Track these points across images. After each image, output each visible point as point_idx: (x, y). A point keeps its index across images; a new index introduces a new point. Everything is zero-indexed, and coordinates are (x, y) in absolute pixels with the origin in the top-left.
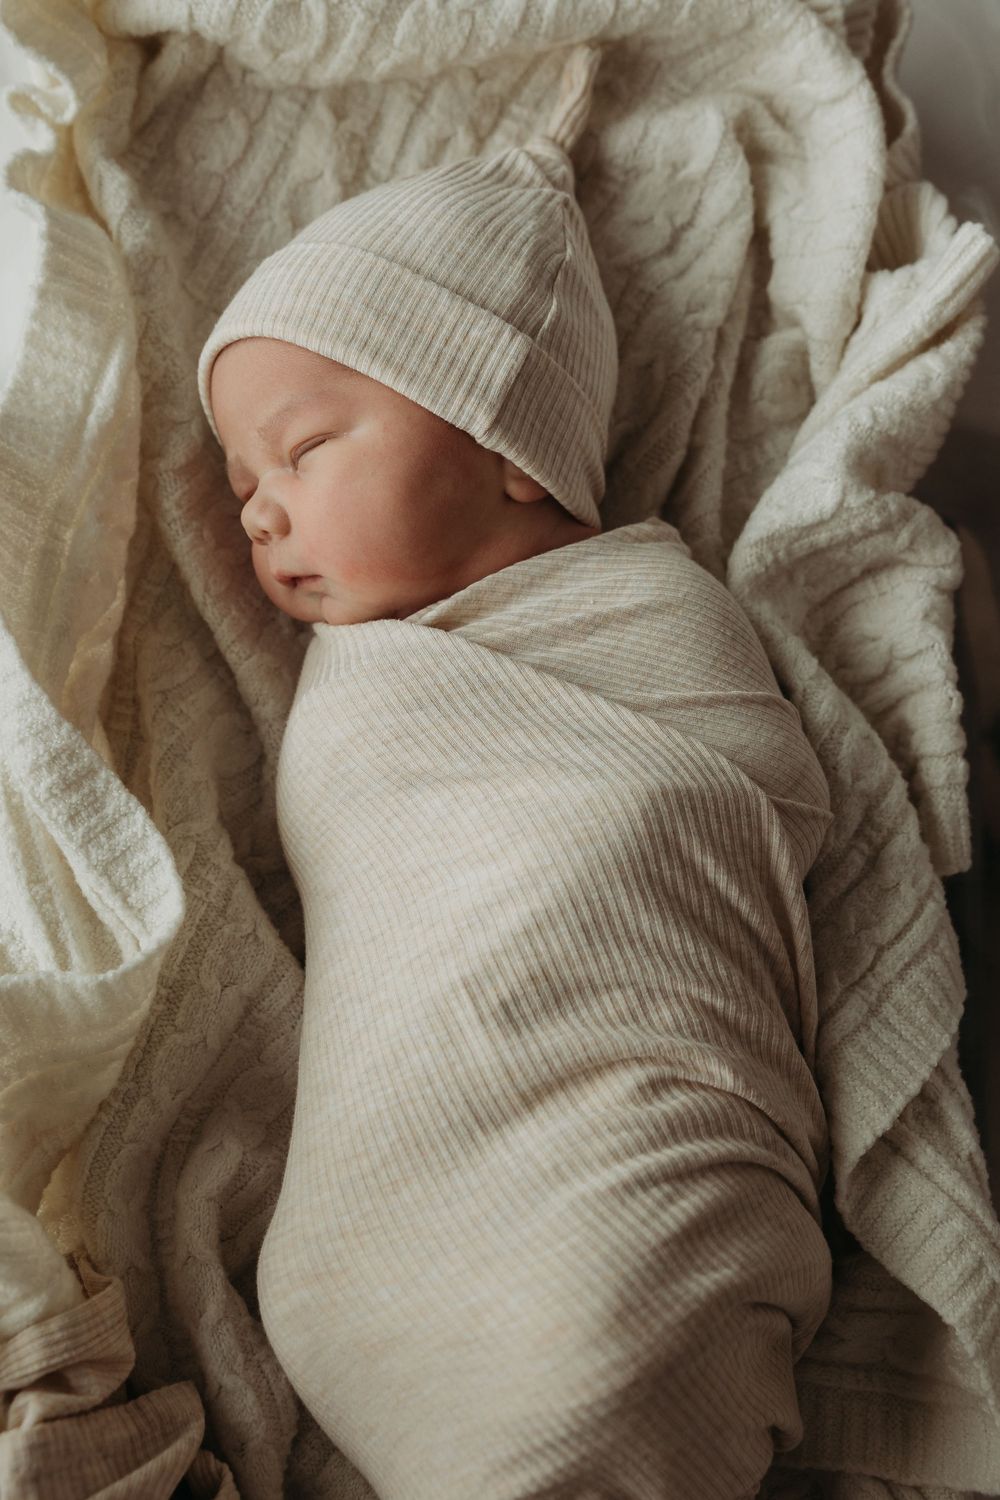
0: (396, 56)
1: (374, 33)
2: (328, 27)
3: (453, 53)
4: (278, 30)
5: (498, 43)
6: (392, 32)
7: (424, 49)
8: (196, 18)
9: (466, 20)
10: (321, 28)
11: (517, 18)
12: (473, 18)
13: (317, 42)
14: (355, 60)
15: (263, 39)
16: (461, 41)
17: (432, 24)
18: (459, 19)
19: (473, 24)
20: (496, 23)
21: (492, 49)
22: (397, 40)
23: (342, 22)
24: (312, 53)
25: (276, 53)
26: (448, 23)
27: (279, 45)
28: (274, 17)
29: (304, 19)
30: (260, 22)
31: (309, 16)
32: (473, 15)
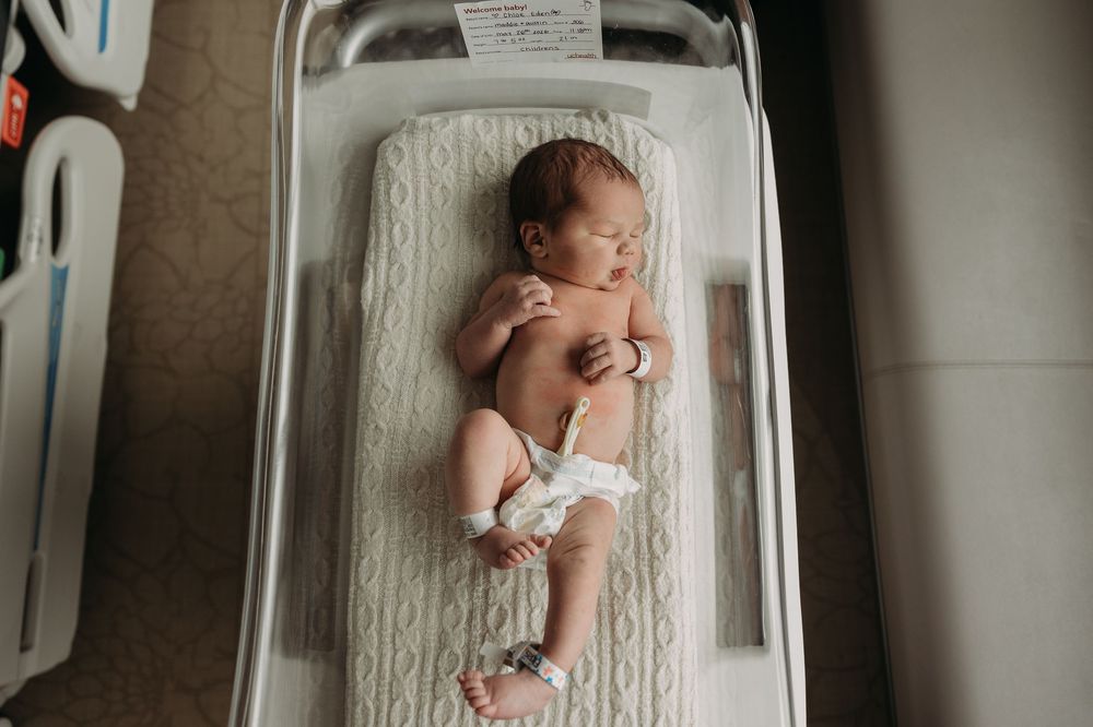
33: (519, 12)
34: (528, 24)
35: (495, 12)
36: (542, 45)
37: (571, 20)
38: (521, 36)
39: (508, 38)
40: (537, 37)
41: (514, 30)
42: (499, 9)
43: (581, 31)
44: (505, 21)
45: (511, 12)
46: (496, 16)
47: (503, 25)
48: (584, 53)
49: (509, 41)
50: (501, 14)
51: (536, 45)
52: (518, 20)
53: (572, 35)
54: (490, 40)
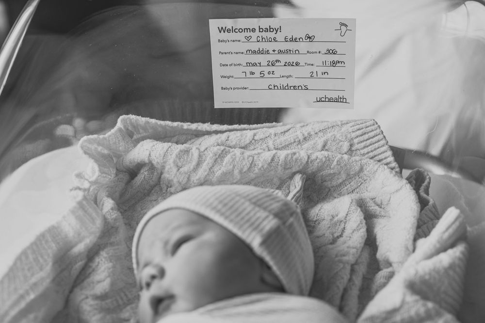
0: (224, 169)
1: (216, 161)
2: (199, 158)
3: (245, 169)
4: (180, 159)
5: (262, 167)
6: (222, 161)
7: (234, 167)
8: (151, 155)
9: (251, 158)
10: (196, 158)
11: (270, 159)
12: (253, 158)
13: (194, 163)
14: (208, 170)
15: (174, 162)
16: (248, 165)
17: (237, 159)
18: (248, 158)
19: (253, 160)
20: (262, 160)
21: (260, 169)
22: (224, 164)
23: (204, 157)
24: (192, 167)
25: (179, 168)
26: (244, 159)
27: (180, 164)
28: (179, 154)
29: (190, 155)
30: (174, 156)
31: (192, 155)
32: (253, 157)
33: (271, 35)
34: (280, 52)
35: (248, 34)
36: (292, 82)
37: (324, 48)
38: (271, 69)
39: (257, 70)
40: (289, 70)
41: (263, 59)
42: (254, 30)
43: (334, 64)
44: (255, 46)
45: (264, 34)
46: (248, 39)
47: (254, 52)
48: (334, 95)
49: (257, 75)
50: (254, 36)
51: (284, 82)
52: (270, 46)
53: (324, 69)
54: (237, 71)
